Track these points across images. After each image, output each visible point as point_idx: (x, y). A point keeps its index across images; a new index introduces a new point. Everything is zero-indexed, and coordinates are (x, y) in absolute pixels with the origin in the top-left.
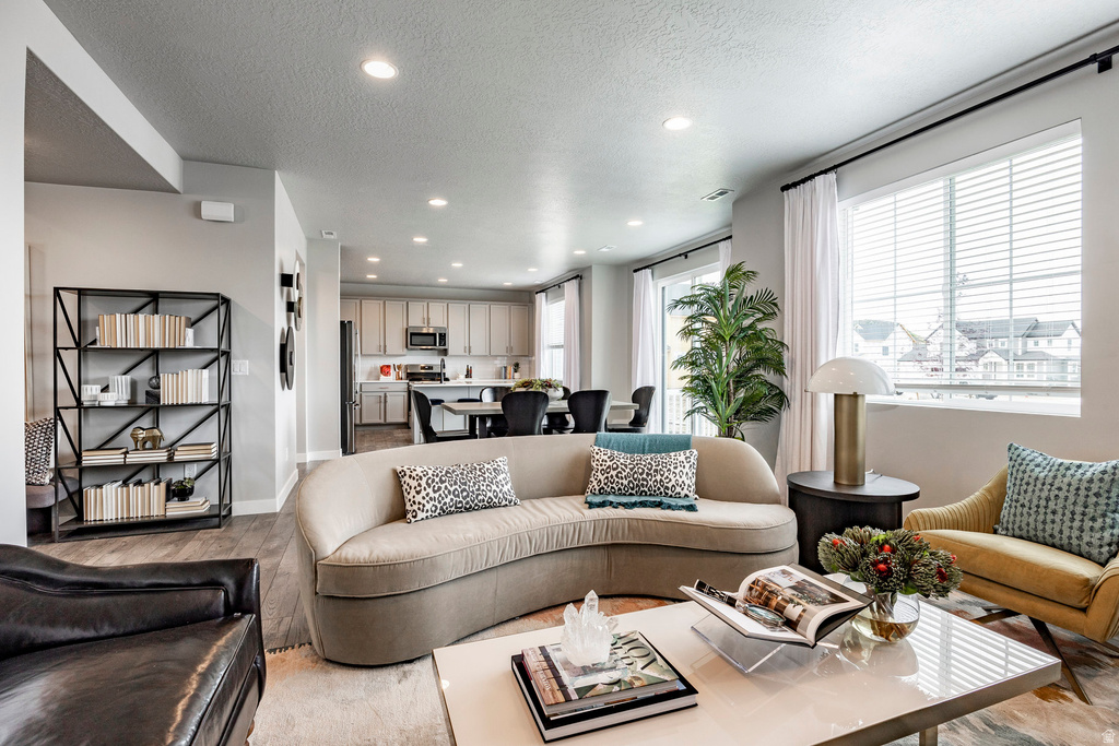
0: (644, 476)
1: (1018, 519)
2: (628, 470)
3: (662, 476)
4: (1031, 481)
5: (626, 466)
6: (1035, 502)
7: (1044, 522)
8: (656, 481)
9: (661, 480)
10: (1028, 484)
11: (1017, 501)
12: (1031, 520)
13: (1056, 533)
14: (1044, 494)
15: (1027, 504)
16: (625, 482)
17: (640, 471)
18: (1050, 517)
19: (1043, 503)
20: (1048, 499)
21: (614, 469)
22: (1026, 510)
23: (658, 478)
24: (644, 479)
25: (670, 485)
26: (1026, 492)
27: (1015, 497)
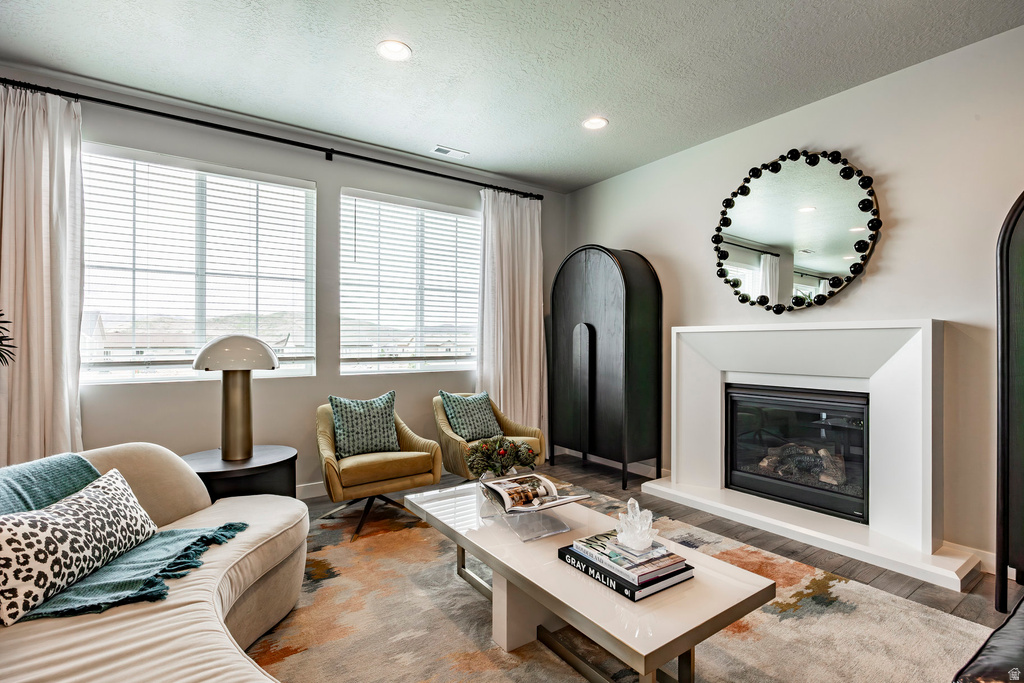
0: (108, 529)
1: (356, 443)
2: (83, 531)
3: (125, 517)
4: (358, 416)
5: (74, 526)
6: (365, 429)
7: (372, 439)
8: (123, 529)
9: (129, 525)
10: (357, 419)
11: (353, 431)
12: (364, 440)
13: (378, 444)
14: (368, 423)
15: (360, 431)
16: (88, 553)
17: (99, 523)
18: (374, 435)
19: (369, 427)
20: (371, 425)
21: (62, 540)
22: (360, 435)
23: (123, 522)
24: (110, 535)
25: (138, 527)
26: (357, 424)
27: (350, 429)
